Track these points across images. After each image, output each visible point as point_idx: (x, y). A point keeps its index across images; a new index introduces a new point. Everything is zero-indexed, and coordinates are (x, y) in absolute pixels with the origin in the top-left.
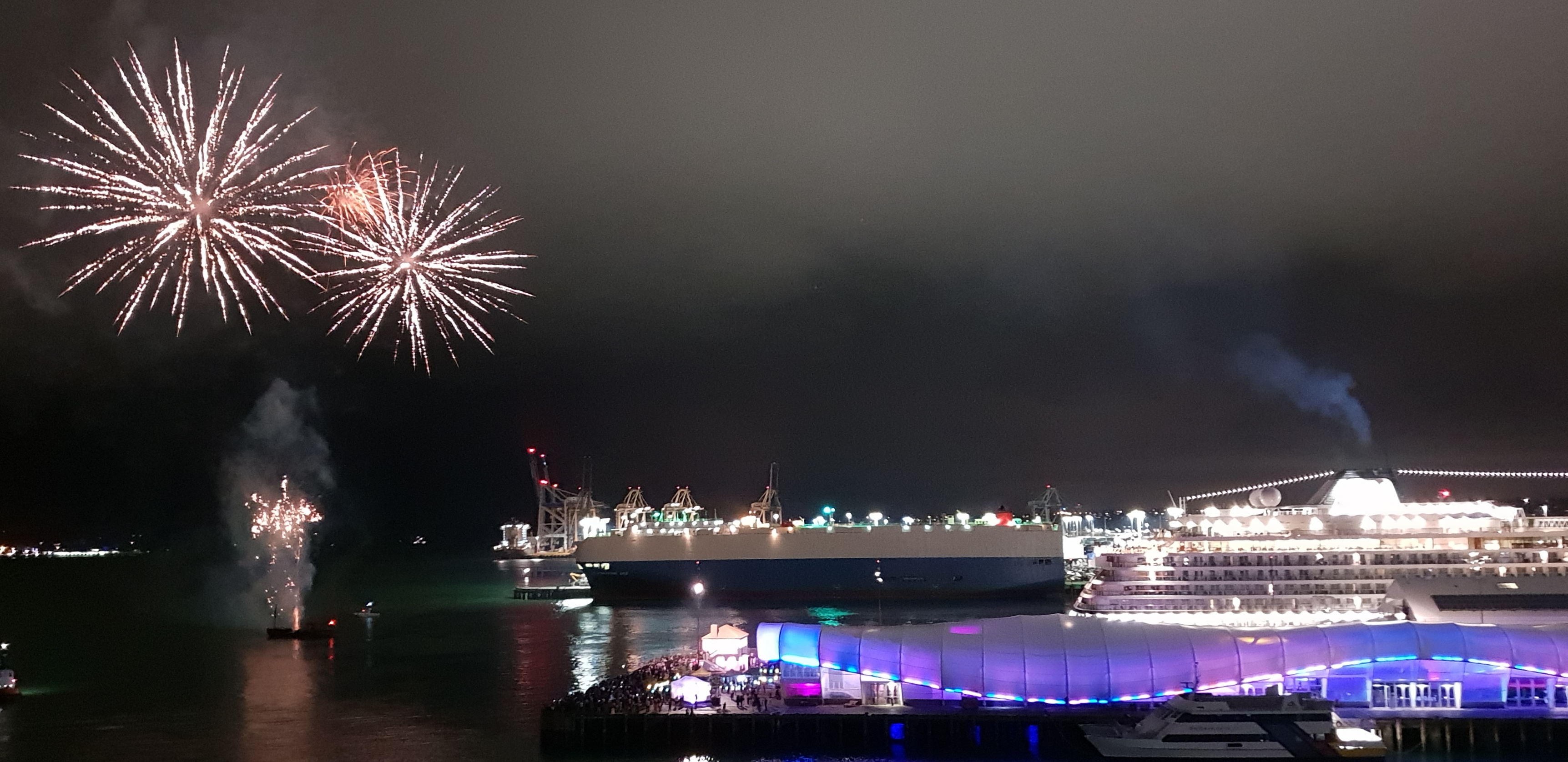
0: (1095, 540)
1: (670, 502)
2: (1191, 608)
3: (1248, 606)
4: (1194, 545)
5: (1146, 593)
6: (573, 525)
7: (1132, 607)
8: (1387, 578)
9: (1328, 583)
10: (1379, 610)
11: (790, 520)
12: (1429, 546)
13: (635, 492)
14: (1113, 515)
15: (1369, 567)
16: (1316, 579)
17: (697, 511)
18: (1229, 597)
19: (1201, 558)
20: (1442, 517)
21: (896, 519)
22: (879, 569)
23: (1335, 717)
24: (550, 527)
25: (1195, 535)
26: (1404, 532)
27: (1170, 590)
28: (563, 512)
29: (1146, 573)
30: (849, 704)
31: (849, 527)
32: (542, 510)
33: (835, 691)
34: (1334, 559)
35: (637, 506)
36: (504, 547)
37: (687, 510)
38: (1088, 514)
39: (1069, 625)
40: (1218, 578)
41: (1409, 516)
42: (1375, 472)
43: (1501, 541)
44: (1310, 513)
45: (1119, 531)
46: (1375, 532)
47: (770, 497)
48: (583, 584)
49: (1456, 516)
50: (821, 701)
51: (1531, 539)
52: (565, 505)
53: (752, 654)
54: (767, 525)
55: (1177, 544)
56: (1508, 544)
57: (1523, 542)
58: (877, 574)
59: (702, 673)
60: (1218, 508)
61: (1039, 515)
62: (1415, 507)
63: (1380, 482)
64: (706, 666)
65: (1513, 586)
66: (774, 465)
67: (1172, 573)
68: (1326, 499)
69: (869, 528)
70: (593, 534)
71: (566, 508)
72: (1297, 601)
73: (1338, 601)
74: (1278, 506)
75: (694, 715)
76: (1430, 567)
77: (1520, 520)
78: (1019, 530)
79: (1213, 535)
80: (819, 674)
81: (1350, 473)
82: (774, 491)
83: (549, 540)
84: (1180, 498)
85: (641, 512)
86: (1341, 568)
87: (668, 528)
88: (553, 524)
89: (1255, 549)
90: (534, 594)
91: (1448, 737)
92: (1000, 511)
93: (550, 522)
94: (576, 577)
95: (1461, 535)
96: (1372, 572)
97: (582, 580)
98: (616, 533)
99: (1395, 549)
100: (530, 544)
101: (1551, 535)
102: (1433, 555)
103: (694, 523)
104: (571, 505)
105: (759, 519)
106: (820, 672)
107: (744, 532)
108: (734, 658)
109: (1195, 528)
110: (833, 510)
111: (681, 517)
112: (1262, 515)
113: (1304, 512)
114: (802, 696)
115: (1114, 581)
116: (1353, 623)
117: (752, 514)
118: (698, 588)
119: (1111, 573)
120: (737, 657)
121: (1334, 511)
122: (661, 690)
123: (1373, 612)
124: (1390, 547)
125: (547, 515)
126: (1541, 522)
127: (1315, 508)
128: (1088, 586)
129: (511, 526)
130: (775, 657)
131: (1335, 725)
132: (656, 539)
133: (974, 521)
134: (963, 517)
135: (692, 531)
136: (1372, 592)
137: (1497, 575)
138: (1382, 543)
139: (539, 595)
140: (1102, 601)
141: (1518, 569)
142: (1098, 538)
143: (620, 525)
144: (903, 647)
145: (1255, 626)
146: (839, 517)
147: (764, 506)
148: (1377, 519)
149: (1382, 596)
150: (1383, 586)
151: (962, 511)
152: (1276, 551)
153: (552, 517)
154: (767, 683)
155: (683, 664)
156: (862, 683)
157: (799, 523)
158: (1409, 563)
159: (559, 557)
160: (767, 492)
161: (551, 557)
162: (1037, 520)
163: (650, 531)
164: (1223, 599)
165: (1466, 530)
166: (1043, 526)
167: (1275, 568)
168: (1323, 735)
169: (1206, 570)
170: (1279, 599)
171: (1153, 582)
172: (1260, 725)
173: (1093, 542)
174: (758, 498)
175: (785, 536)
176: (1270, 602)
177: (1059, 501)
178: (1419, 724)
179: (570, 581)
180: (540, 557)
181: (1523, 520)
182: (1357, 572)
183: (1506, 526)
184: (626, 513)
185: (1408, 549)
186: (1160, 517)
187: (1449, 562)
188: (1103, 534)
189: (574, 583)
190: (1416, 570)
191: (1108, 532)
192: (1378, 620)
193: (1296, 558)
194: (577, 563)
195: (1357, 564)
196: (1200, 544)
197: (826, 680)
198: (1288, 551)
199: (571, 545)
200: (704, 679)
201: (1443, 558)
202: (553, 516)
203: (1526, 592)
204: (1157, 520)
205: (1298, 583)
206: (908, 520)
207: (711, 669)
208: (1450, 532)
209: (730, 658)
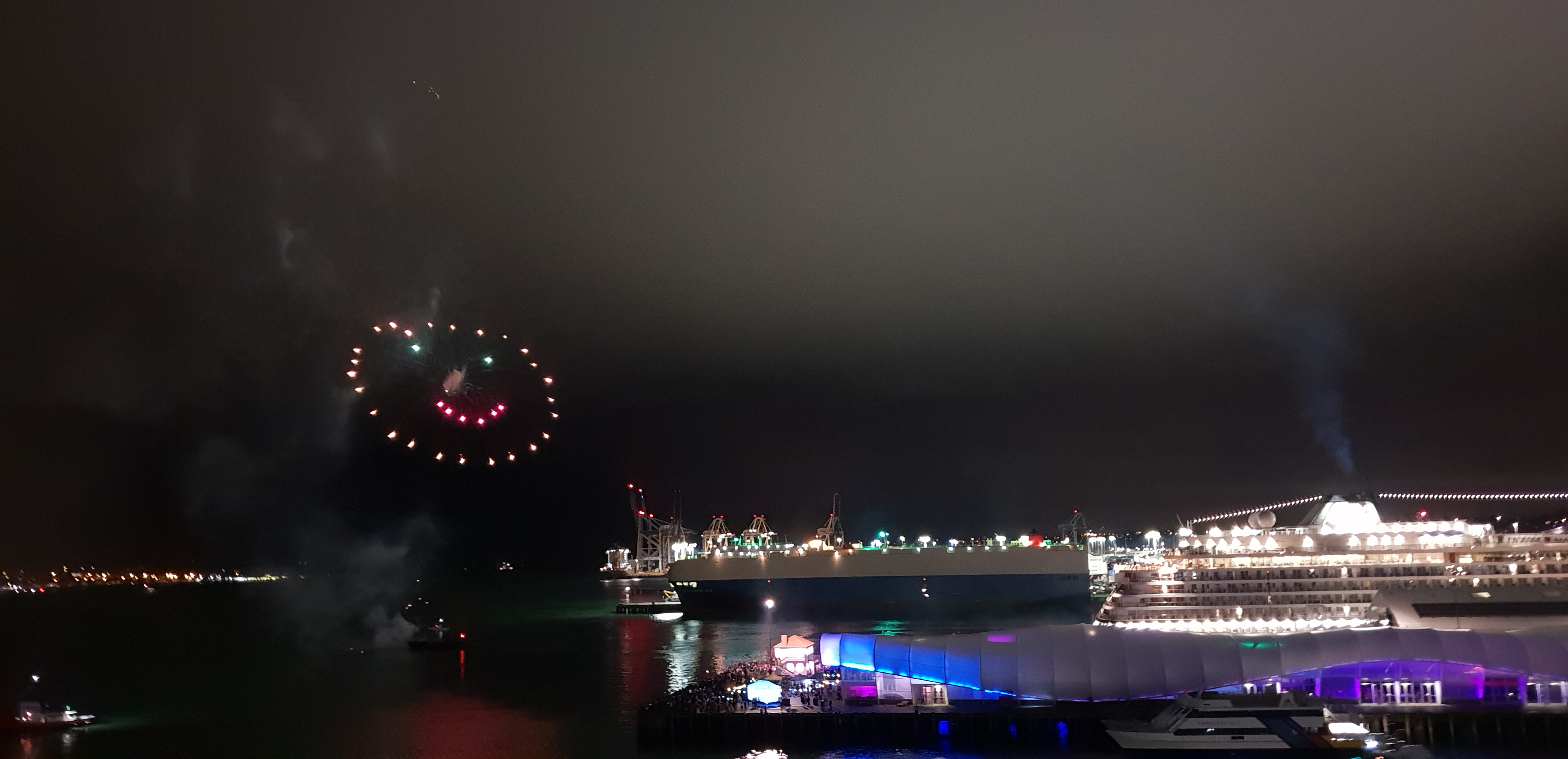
0: (1117, 558)
1: (748, 528)
2: (1199, 617)
3: (1249, 614)
4: (1201, 562)
5: (1160, 605)
6: (667, 549)
7: (1148, 617)
8: (1372, 589)
9: (1320, 593)
10: (1366, 617)
11: (850, 543)
12: (1409, 560)
13: (718, 521)
14: (1132, 534)
15: (1356, 580)
16: (1309, 590)
17: (771, 536)
18: (1233, 607)
19: (1207, 573)
20: (1420, 535)
21: (943, 541)
22: (925, 586)
23: (1327, 712)
24: (647, 551)
25: (1201, 553)
26: (1386, 549)
27: (1179, 602)
28: (658, 538)
29: (1160, 587)
30: (901, 704)
31: (901, 549)
32: (640, 536)
33: (888, 692)
34: (1325, 572)
35: (721, 533)
36: (609, 569)
37: (763, 536)
38: (1111, 535)
39: (1092, 633)
40: (1222, 591)
41: (1392, 535)
42: (1359, 496)
43: (1474, 556)
44: (1302, 533)
45: (1139, 549)
46: (1360, 549)
47: (834, 524)
48: (675, 600)
49: (1434, 534)
50: (877, 701)
51: (1502, 553)
52: (660, 531)
53: (817, 661)
54: (831, 548)
55: (1185, 562)
56: (1480, 558)
57: (1493, 556)
58: (924, 590)
59: (775, 677)
60: (1221, 530)
61: (1068, 536)
62: (1397, 527)
63: (1363, 505)
64: (778, 673)
65: (1486, 595)
66: (836, 496)
67: (1182, 586)
68: (1315, 520)
69: (919, 549)
70: (683, 557)
71: (660, 535)
72: (1293, 611)
73: (1329, 610)
74: (1274, 526)
75: (768, 714)
76: (1411, 579)
77: (1490, 537)
78: (1049, 550)
79: (1217, 553)
80: (874, 678)
81: (1336, 497)
82: (837, 518)
83: (646, 562)
84: (1188, 521)
85: (724, 537)
86: (1331, 580)
87: (746, 551)
88: (650, 548)
89: (1254, 565)
90: (633, 609)
91: (1431, 730)
92: (1033, 534)
93: (648, 547)
94: (669, 594)
95: (1437, 550)
96: (1359, 584)
97: (673, 597)
98: (702, 556)
99: (1378, 563)
100: (630, 565)
101: (1522, 550)
102: (1412, 569)
103: (768, 547)
104: (665, 532)
105: (824, 542)
106: (875, 676)
107: (811, 553)
108: (802, 664)
109: (1201, 547)
110: (887, 534)
111: (756, 541)
112: (1260, 535)
113: (1297, 532)
114: (860, 697)
115: (1132, 594)
116: (1343, 629)
117: (818, 539)
118: (770, 604)
119: (1128, 587)
120: (805, 663)
121: (1324, 531)
122: (739, 692)
123: (1361, 619)
124: (1373, 561)
125: (645, 540)
126: (1509, 539)
127: (1307, 529)
128: (1109, 599)
129: (615, 551)
130: (837, 664)
131: (1326, 720)
132: (736, 560)
133: (1010, 543)
134: (1001, 539)
135: (766, 554)
136: (1359, 601)
137: (1471, 585)
138: (1367, 558)
139: (638, 610)
140: (1120, 611)
141: (1491, 580)
142: (1120, 556)
143: (706, 549)
144: (947, 654)
145: (1256, 632)
146: (894, 540)
147: (828, 531)
148: (1363, 537)
149: (1368, 605)
150: (1369, 596)
151: (999, 534)
152: (1272, 566)
153: (648, 543)
154: (830, 685)
155: (758, 670)
156: (912, 685)
157: (857, 546)
158: (1391, 575)
159: (655, 576)
160: (831, 519)
161: (649, 577)
162: (1067, 541)
163: (730, 554)
164: (1228, 608)
165: (1441, 546)
166: (1070, 546)
167: (1272, 581)
168: (1316, 729)
169: (1212, 583)
170: (1277, 609)
171: (1165, 594)
172: (1260, 719)
173: (1115, 560)
174: (823, 524)
175: (846, 557)
176: (1269, 610)
177: (1085, 524)
178: (1405, 717)
179: (663, 597)
180: (639, 577)
181: (1493, 537)
182: (1345, 584)
183: (1478, 542)
184: (711, 538)
185: (1391, 563)
186: (1173, 536)
187: (1427, 574)
188: (1124, 552)
189: (667, 599)
190: (1398, 581)
191: (1129, 550)
192: (1365, 626)
193: (1291, 572)
194: (669, 582)
195: (1345, 577)
196: (1206, 560)
197: (881, 683)
198: (1284, 566)
199: (664, 567)
200: (775, 682)
201: (1422, 570)
202: (650, 541)
203: (1495, 600)
204: (1170, 540)
205: (1293, 594)
206: (954, 542)
207: (782, 674)
208: (1427, 548)
209: (798, 665)
